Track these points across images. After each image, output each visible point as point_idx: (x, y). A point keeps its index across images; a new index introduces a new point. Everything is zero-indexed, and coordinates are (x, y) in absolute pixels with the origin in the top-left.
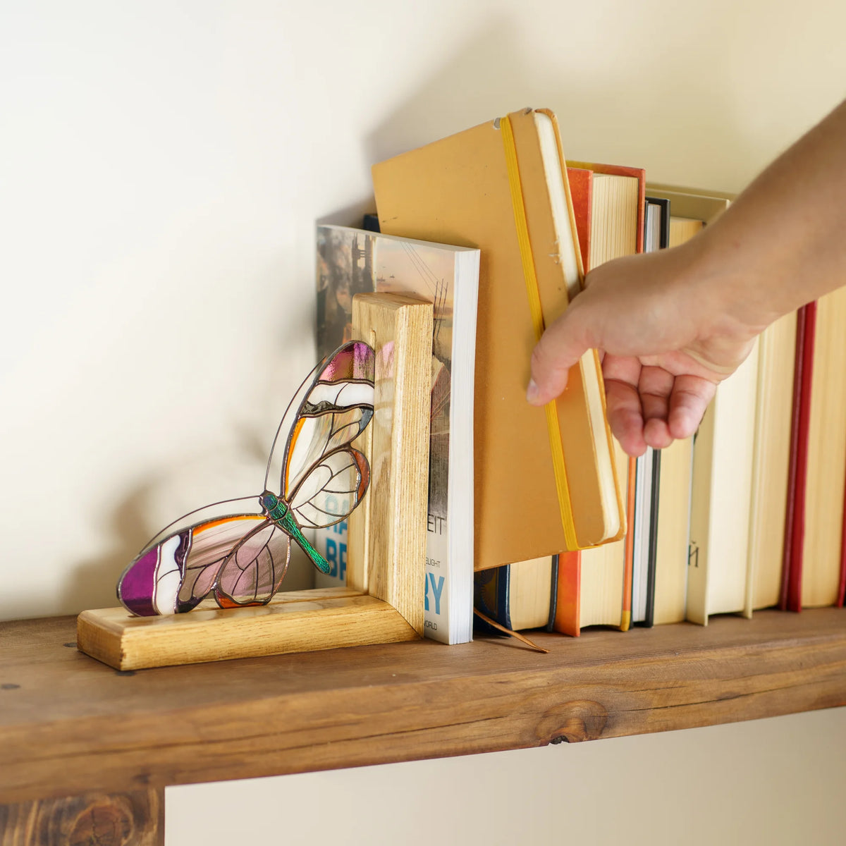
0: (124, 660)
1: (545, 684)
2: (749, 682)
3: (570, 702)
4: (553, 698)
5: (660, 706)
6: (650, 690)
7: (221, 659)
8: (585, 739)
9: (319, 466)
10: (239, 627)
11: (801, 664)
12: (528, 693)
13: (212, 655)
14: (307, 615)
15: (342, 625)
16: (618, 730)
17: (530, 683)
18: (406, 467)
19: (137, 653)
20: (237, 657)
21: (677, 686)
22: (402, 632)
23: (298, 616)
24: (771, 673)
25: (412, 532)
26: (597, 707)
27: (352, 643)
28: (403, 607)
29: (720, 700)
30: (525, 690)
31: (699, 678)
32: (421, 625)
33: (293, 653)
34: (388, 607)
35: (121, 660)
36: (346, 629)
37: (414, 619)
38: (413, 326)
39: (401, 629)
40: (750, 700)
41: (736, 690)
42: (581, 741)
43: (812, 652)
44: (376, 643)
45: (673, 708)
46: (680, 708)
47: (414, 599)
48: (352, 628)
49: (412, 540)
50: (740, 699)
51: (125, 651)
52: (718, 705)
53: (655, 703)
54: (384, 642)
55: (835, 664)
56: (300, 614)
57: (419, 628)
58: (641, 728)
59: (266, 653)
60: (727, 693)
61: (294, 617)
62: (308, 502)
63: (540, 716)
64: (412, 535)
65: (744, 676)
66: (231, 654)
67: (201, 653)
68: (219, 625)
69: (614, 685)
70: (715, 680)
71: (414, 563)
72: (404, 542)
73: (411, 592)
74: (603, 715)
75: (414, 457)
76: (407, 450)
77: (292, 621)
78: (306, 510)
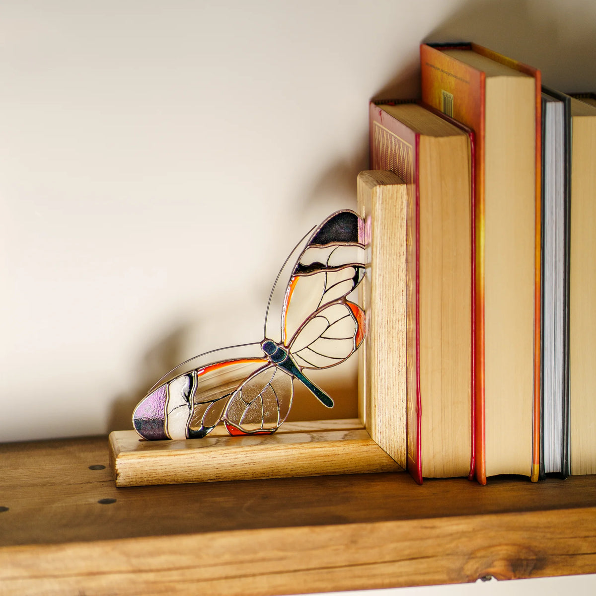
0: (119, 478)
1: (471, 530)
3: (495, 545)
7: (209, 481)
8: (513, 578)
9: (315, 317)
10: (225, 455)
13: (201, 477)
14: (292, 446)
16: (548, 571)
18: (383, 325)
19: (130, 473)
20: (225, 480)
22: (385, 464)
23: (282, 447)
25: (391, 379)
27: (335, 472)
28: (385, 443)
32: (403, 458)
33: (278, 478)
34: (371, 443)
35: (116, 479)
37: (396, 454)
38: (386, 203)
39: (384, 461)
42: (509, 579)
44: (359, 473)
47: (395, 437)
48: (335, 459)
49: (392, 387)
51: (119, 471)
54: (367, 472)
56: (285, 446)
57: (401, 462)
58: (571, 570)
59: (252, 478)
61: (278, 448)
62: (307, 347)
63: (467, 557)
64: (391, 382)
66: (218, 477)
67: (191, 475)
68: (207, 452)
71: (395, 406)
72: (384, 387)
73: (392, 431)
75: (392, 316)
76: (384, 310)
77: (277, 451)
78: (306, 354)
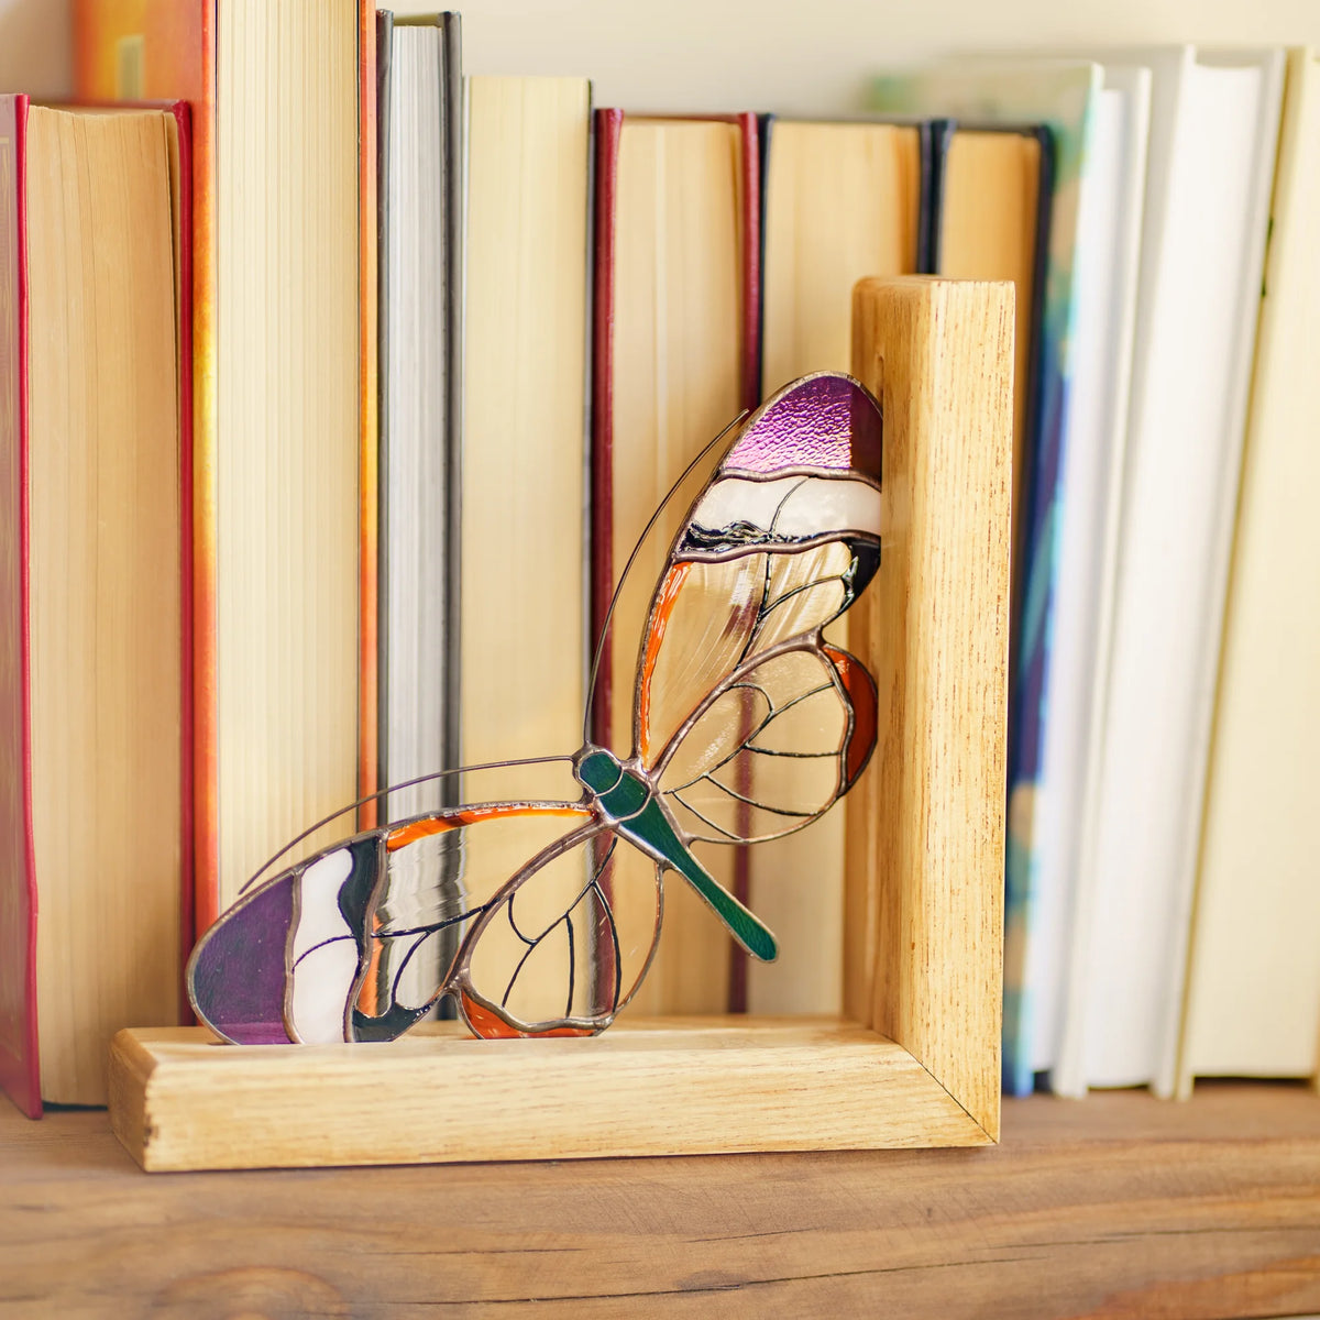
0: (152, 1142)
2: (774, 1250)
3: (233, 1270)
4: (183, 1257)
5: (504, 1298)
6: (476, 1251)
10: (475, 1079)
11: (929, 1210)
12: (108, 1240)
15: (767, 1092)
17: (112, 1214)
21: (556, 1246)
22: (937, 1123)
24: (839, 1229)
25: (962, 865)
26: (316, 1287)
28: (938, 1056)
29: (686, 1291)
30: (99, 1232)
31: (621, 1230)
32: (991, 1106)
35: (147, 1145)
36: (778, 1104)
37: (973, 1091)
39: (935, 1114)
40: (779, 1297)
41: (735, 1268)
43: (964, 1181)
45: (545, 1305)
46: (567, 1304)
50: (747, 1291)
51: (156, 1121)
52: (684, 1303)
53: (491, 1288)
55: (1032, 1215)
57: (987, 1115)
60: (709, 1274)
62: (707, 777)
64: (962, 872)
65: (756, 1231)
66: (451, 1147)
67: (369, 1139)
69: (366, 1232)
70: (669, 1237)
71: (970, 946)
73: (962, 1020)
74: (335, 1309)
